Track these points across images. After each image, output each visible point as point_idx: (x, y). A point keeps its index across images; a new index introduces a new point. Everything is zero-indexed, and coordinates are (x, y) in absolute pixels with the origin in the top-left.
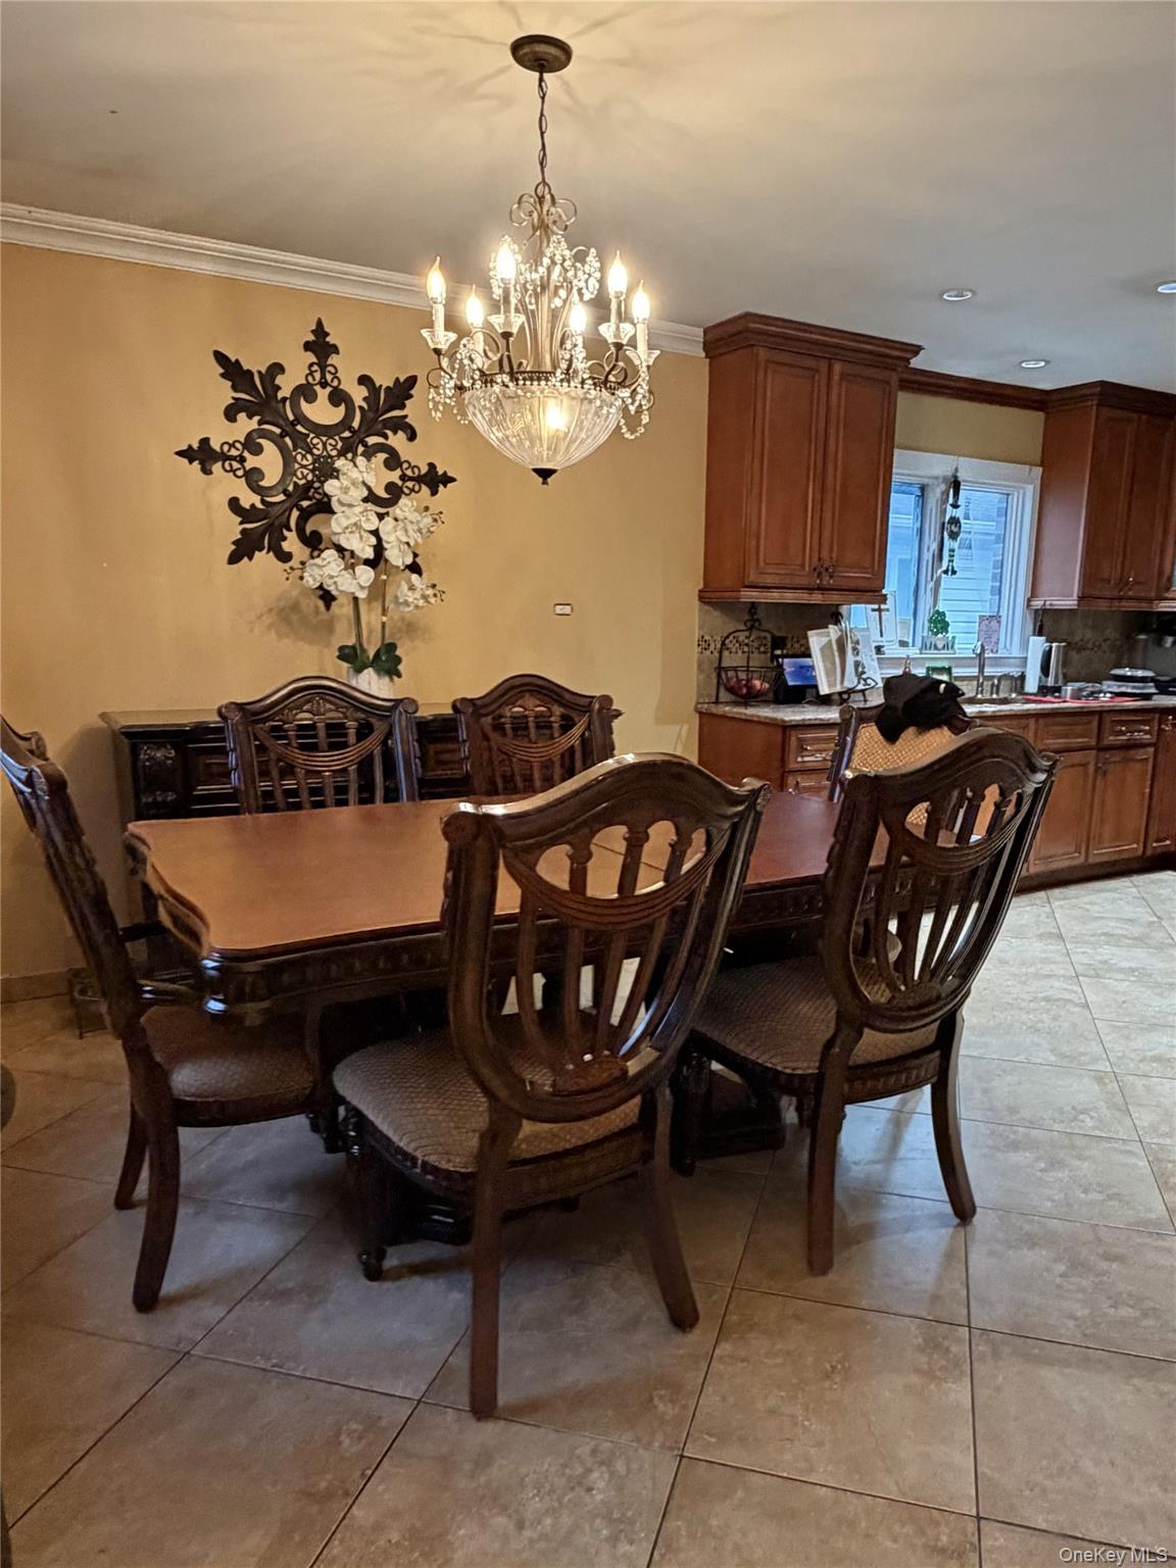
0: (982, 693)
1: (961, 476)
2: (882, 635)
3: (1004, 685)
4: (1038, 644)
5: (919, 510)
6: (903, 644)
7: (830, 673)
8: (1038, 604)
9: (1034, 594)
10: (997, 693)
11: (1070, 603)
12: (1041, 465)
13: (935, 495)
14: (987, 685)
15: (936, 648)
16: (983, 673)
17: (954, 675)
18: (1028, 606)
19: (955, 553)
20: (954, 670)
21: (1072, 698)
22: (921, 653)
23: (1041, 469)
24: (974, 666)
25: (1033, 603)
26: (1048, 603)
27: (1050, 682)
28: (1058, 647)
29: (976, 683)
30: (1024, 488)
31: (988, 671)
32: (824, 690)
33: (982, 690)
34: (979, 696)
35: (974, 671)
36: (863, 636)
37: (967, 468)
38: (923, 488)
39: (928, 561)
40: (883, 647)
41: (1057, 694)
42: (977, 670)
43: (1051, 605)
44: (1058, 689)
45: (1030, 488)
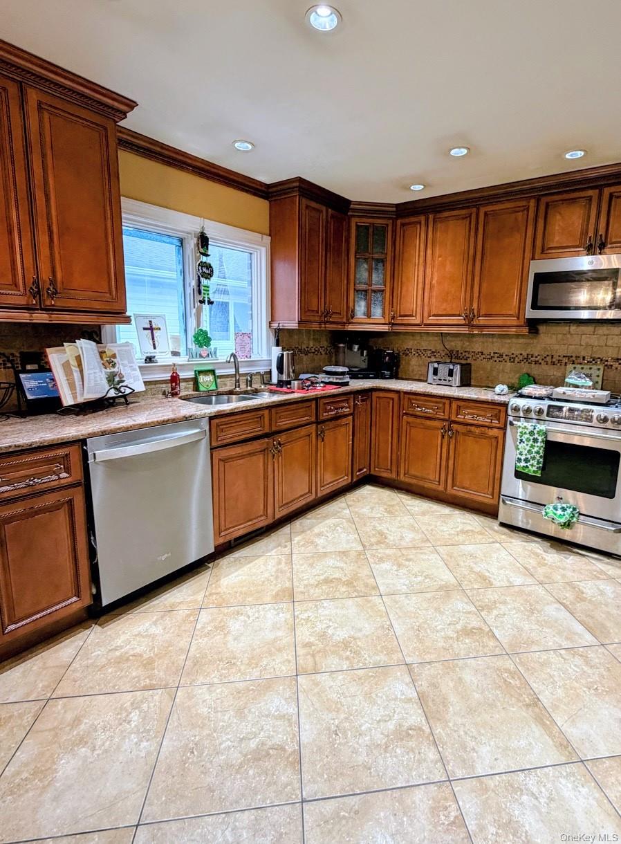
0: (239, 387)
1: (209, 234)
2: (155, 348)
3: (257, 380)
4: (276, 351)
5: (180, 257)
6: (175, 354)
7: (72, 386)
8: (275, 325)
9: (273, 320)
10: (251, 386)
11: (293, 325)
12: (270, 235)
13: (190, 246)
14: (243, 380)
15: (201, 356)
16: (239, 371)
17: (217, 374)
18: (270, 327)
19: (210, 289)
20: (217, 371)
21: (299, 389)
22: (189, 361)
23: (270, 238)
24: (232, 368)
25: (272, 325)
26: (280, 325)
27: (284, 378)
28: (288, 354)
29: (234, 379)
30: (260, 250)
31: (242, 370)
32: (68, 401)
33: (239, 385)
34: (238, 389)
35: (232, 371)
36: (118, 351)
37: (213, 229)
38: (181, 241)
39: (190, 294)
40: (154, 357)
41: (289, 386)
42: (234, 370)
43: (283, 326)
44: (289, 383)
45: (264, 250)
